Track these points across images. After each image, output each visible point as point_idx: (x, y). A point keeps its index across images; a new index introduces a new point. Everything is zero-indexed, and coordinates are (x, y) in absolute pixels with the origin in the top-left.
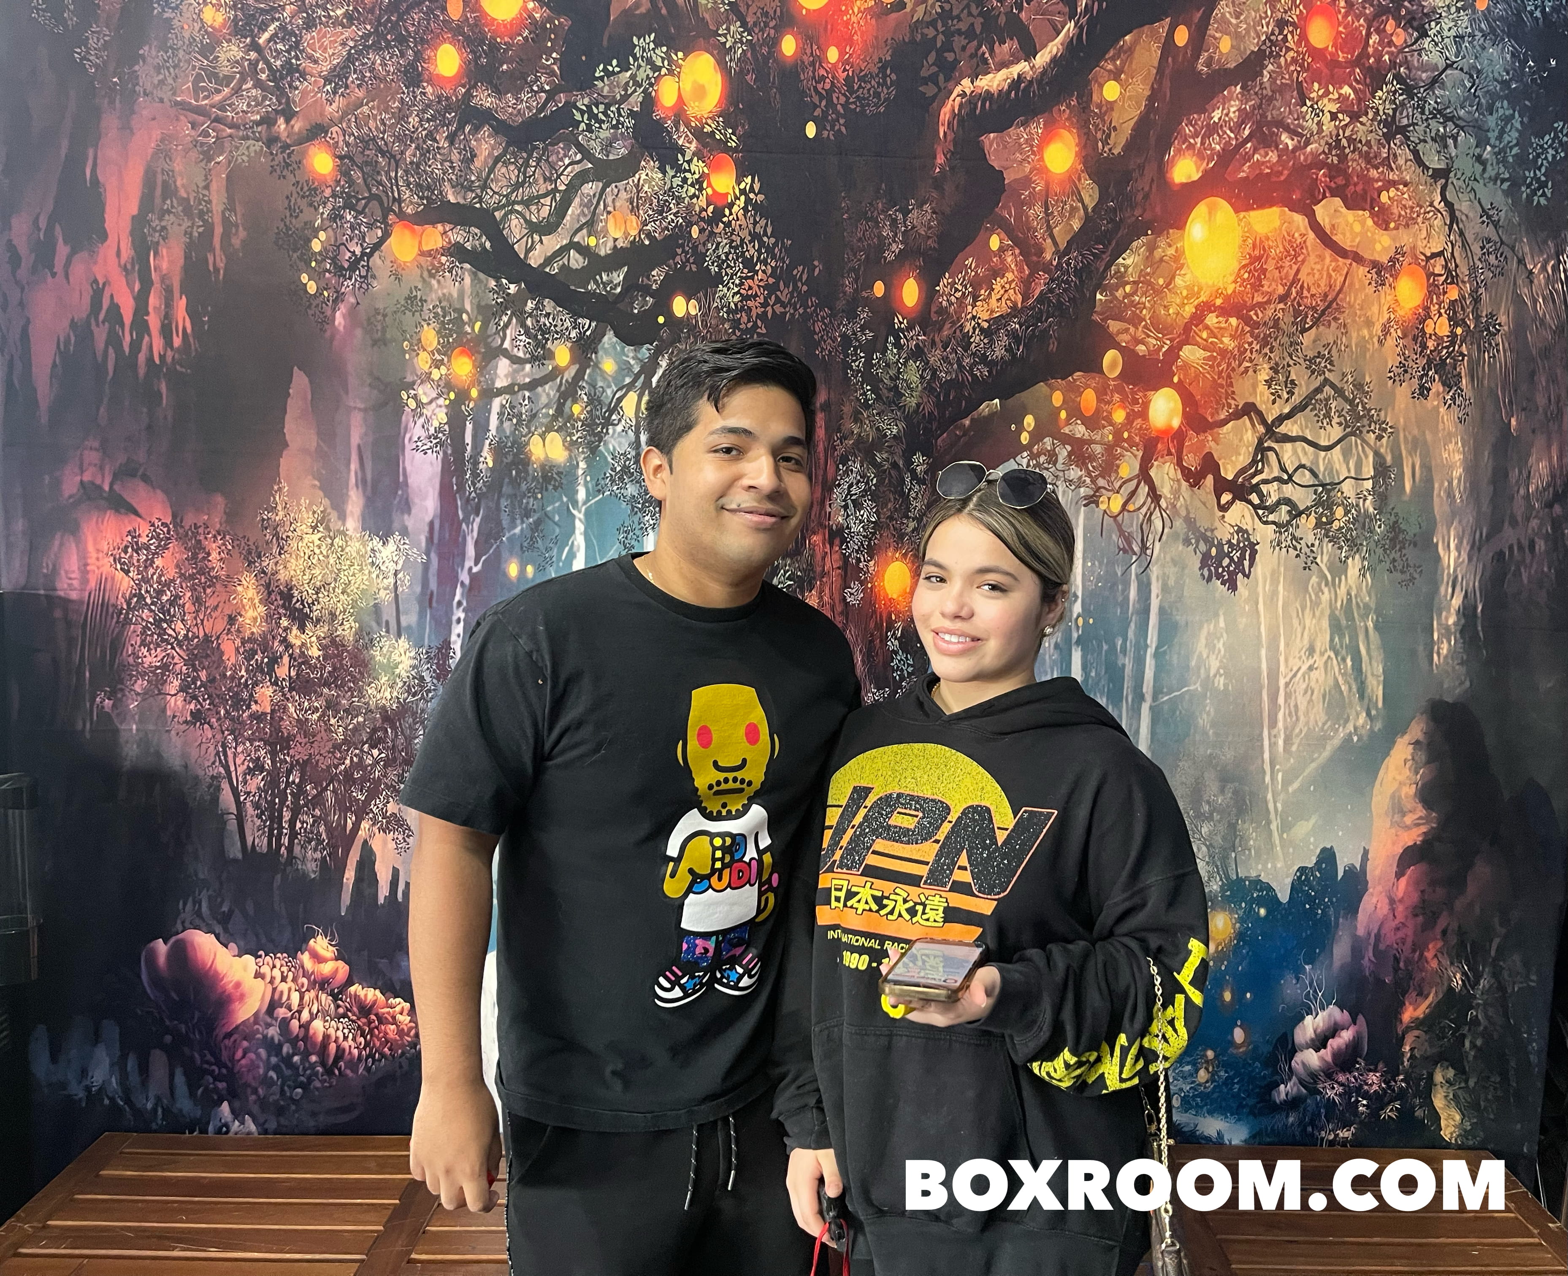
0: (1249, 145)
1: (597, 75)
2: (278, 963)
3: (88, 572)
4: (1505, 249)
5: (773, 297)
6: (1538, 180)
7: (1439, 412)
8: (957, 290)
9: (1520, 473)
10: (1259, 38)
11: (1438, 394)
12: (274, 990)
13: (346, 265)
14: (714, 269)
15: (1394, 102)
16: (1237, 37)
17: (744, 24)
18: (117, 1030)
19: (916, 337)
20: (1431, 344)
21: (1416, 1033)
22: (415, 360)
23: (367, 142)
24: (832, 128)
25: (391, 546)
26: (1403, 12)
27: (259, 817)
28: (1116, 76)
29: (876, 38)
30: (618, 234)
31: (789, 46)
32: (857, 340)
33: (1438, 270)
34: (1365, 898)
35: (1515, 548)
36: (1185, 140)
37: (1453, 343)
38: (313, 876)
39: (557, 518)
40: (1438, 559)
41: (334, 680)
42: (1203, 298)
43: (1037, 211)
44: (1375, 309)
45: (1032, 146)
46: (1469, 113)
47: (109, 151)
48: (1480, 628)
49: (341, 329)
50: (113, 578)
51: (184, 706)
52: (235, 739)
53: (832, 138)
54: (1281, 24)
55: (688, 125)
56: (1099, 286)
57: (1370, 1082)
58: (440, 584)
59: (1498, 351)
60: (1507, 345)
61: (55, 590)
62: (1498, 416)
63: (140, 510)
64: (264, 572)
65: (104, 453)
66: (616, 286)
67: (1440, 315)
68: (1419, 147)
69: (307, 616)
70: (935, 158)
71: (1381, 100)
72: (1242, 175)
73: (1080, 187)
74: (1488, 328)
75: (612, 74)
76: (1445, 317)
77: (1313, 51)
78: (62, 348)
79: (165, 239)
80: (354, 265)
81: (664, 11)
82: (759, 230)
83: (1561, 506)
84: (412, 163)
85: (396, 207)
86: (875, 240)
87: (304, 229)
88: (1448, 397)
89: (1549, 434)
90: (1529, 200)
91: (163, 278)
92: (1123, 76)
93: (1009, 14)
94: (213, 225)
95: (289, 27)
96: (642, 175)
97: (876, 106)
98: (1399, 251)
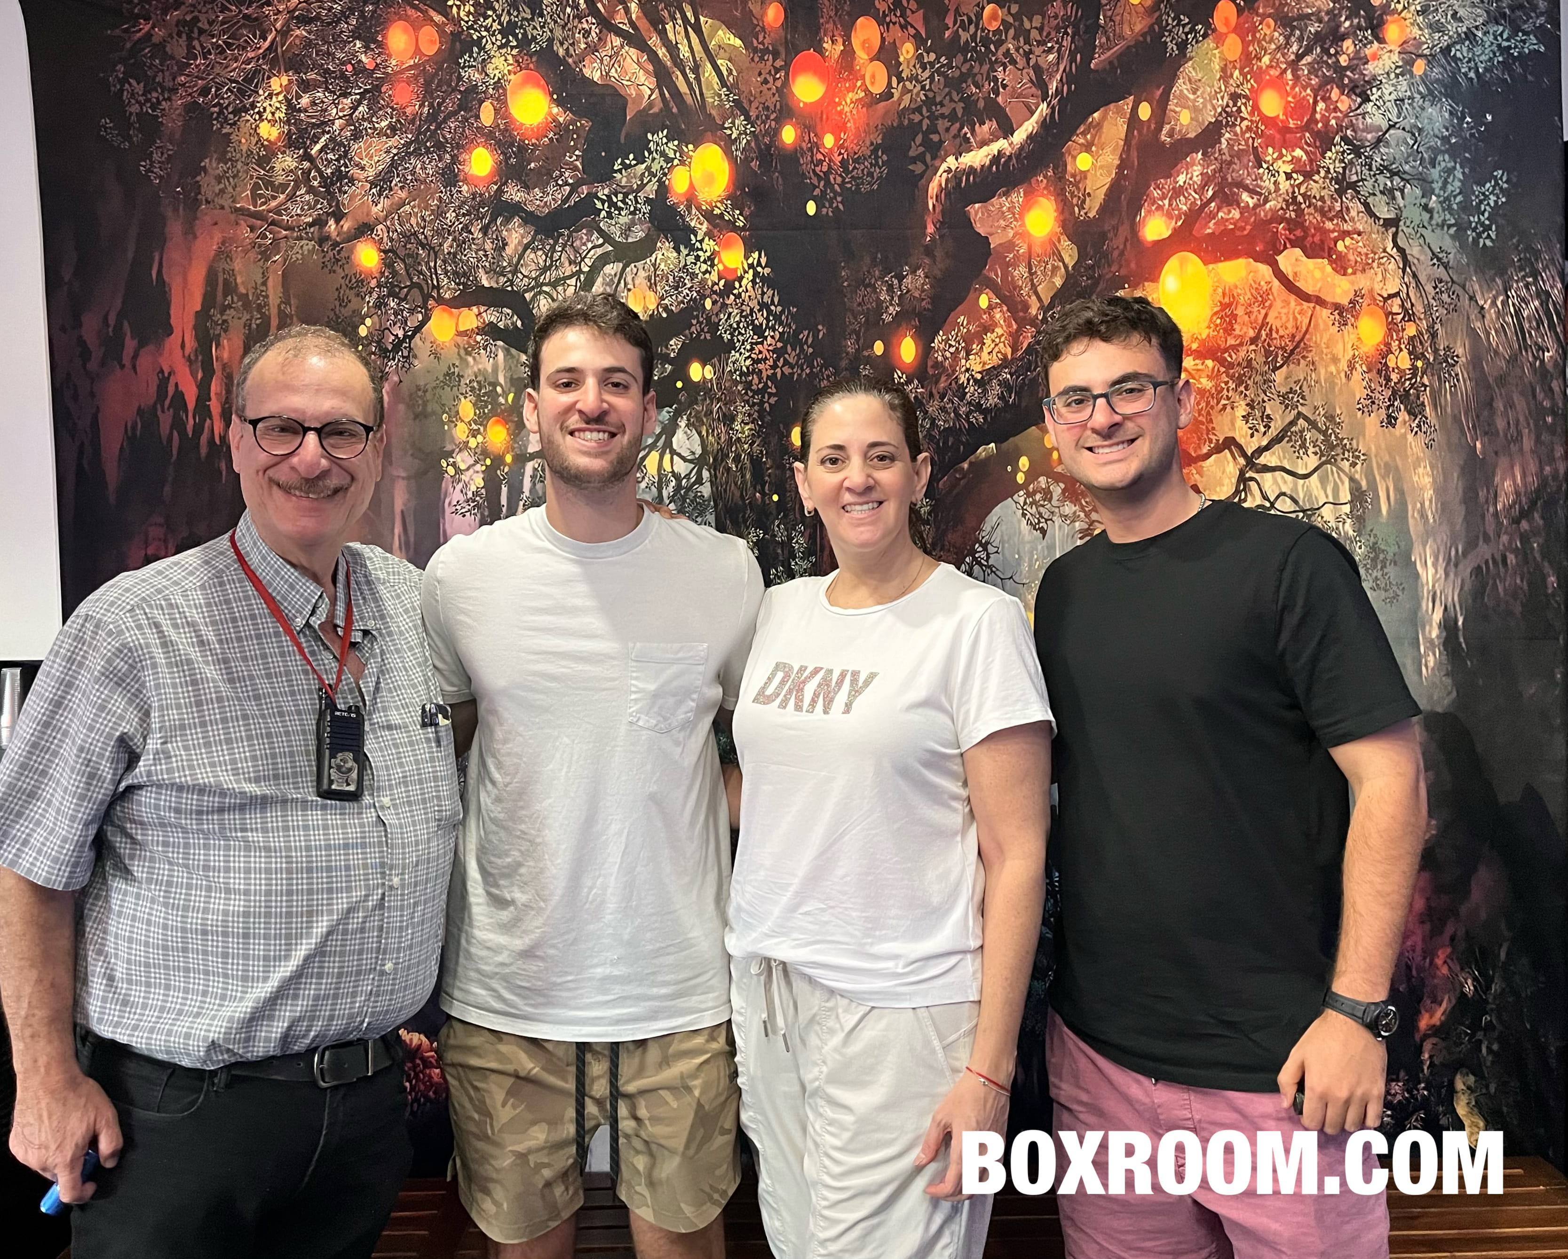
0: (1213, 204)
1: (616, 168)
4: (1456, 287)
5: (782, 360)
6: (1483, 224)
7: (1406, 439)
8: (950, 346)
9: (1487, 492)
10: (1215, 110)
11: (1405, 422)
13: (390, 347)
14: (727, 337)
15: (1342, 161)
16: (1195, 110)
17: (747, 118)
20: (1394, 377)
21: (1434, 1040)
22: (453, 431)
23: (409, 237)
24: (831, 206)
26: (1346, 81)
28: (1087, 148)
29: (868, 125)
31: (789, 135)
33: (1396, 309)
35: (1491, 562)
36: (1154, 202)
37: (1414, 375)
40: (1417, 576)
43: (1021, 271)
44: (1340, 346)
45: (1014, 214)
46: (1413, 167)
47: (173, 254)
48: (1462, 640)
53: (830, 214)
54: (1235, 97)
55: (698, 208)
57: (1393, 1091)
59: (1458, 380)
60: (1466, 375)
62: (1463, 440)
65: (167, 527)
67: (1401, 350)
68: (1369, 200)
70: (925, 228)
71: (1331, 160)
72: (1209, 231)
73: (1060, 248)
74: (1447, 360)
75: (630, 166)
76: (1405, 351)
77: (1265, 119)
78: (130, 434)
79: (226, 331)
80: (397, 347)
81: (675, 110)
82: (765, 300)
83: (1528, 521)
84: (449, 253)
85: (435, 294)
86: (874, 304)
87: (351, 317)
88: (1414, 425)
89: (1510, 455)
90: (1476, 241)
91: (224, 366)
92: (1094, 148)
93: (987, 99)
94: (270, 317)
95: (339, 139)
96: (658, 254)
97: (870, 184)
98: (1358, 294)
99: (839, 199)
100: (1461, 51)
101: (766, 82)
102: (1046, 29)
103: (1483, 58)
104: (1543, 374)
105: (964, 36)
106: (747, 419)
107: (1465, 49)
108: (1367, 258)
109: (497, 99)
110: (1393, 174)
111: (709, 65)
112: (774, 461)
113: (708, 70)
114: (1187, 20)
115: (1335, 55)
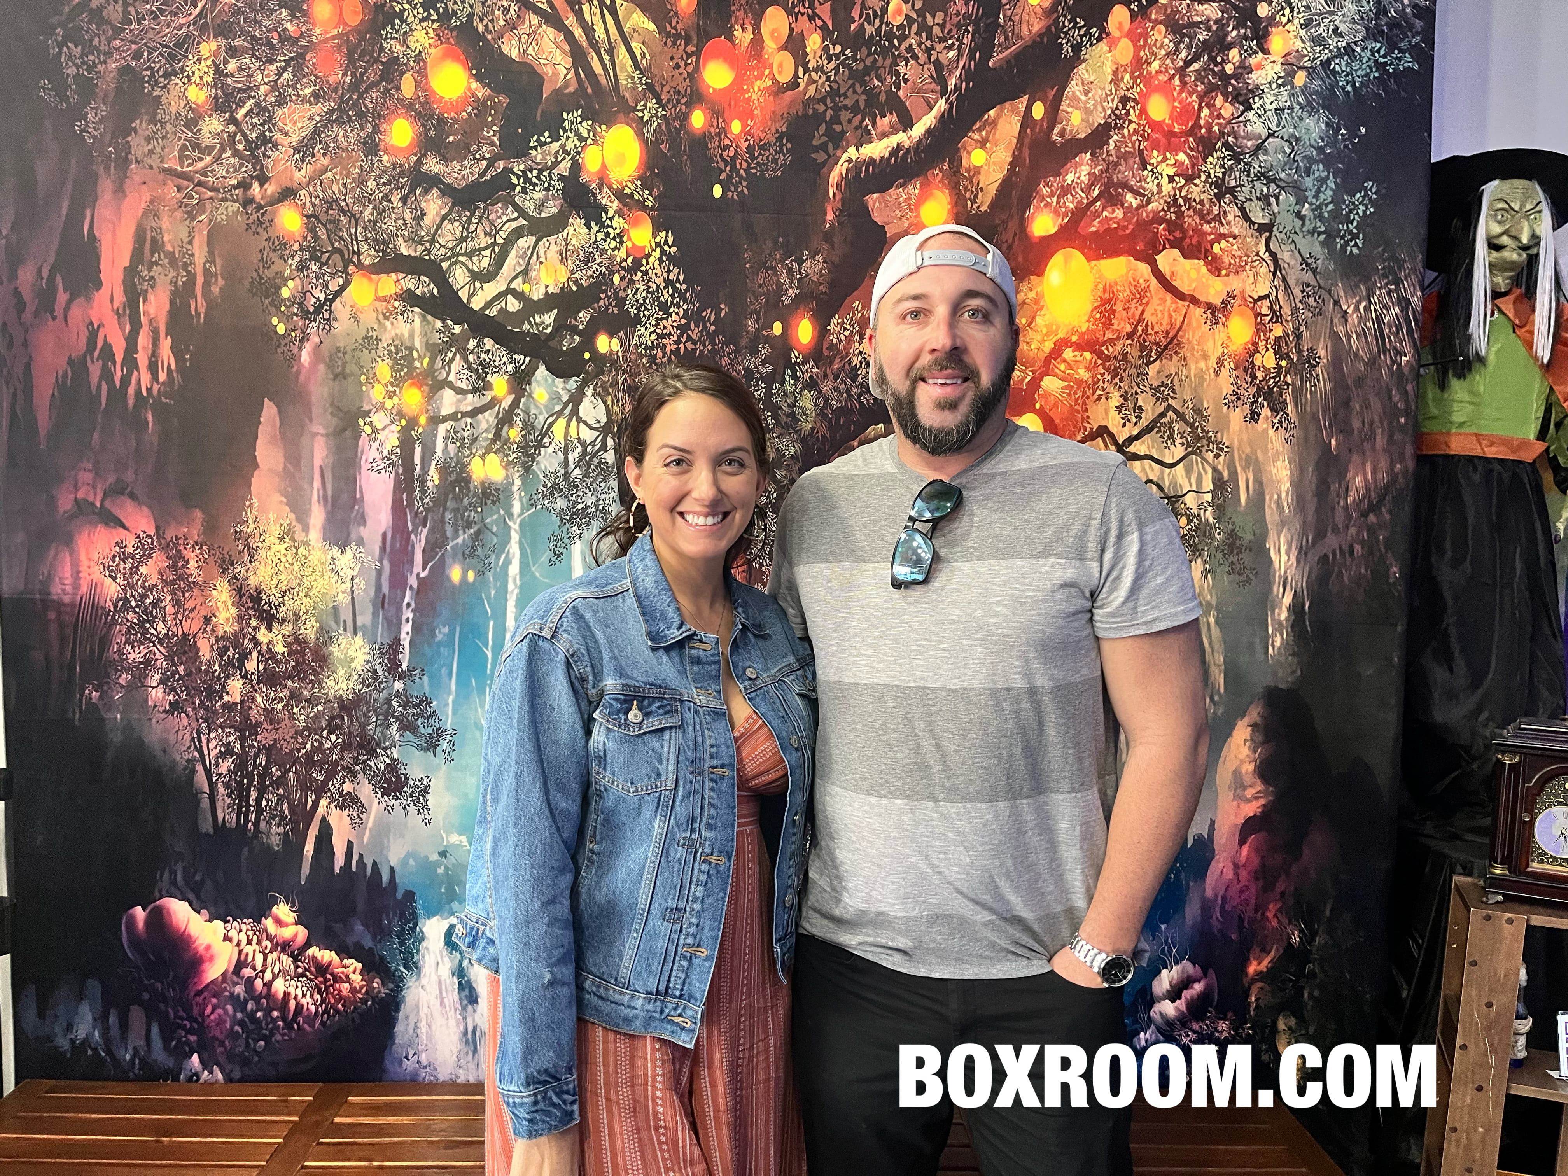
0: (1098, 204)
1: (531, 144)
2: (244, 927)
3: (80, 578)
4: (1322, 292)
5: (685, 336)
6: (1351, 232)
7: (1267, 434)
9: (1340, 486)
10: (1105, 111)
11: (1267, 418)
12: (240, 952)
13: (311, 309)
14: (633, 311)
15: (1222, 166)
16: (1087, 111)
17: (659, 101)
18: (100, 989)
19: (810, 370)
20: (1260, 375)
21: (1262, 984)
22: (371, 392)
23: (331, 204)
25: (349, 554)
26: (1230, 89)
27: (229, 796)
28: (982, 144)
29: (774, 112)
30: (550, 281)
31: (698, 119)
32: (758, 372)
33: (1265, 310)
34: (1213, 864)
35: (1337, 552)
36: (1043, 199)
37: (1279, 374)
38: (277, 849)
39: (495, 529)
40: (1271, 561)
41: (297, 674)
42: (1061, 335)
44: (1210, 344)
45: (909, 205)
46: (1289, 175)
47: (104, 211)
48: (1308, 623)
49: (307, 365)
50: (102, 584)
51: (164, 697)
52: (209, 727)
53: (735, 197)
54: (1124, 100)
55: (610, 187)
57: (1220, 1029)
58: (391, 587)
59: (1318, 381)
60: (1326, 376)
61: (50, 594)
62: (1319, 437)
63: (127, 524)
64: (236, 578)
65: (96, 474)
66: (547, 326)
67: (1267, 350)
68: (1246, 205)
69: (274, 617)
70: (825, 215)
71: (1213, 166)
72: (1093, 229)
74: (1309, 360)
75: (545, 143)
76: (1271, 351)
77: (1152, 123)
78: (60, 381)
79: (153, 287)
80: (318, 310)
81: (589, 91)
82: (673, 277)
83: (1376, 515)
84: (369, 221)
85: (355, 259)
86: (774, 286)
87: (274, 278)
88: (1275, 421)
89: (1364, 453)
90: (1344, 248)
91: (151, 322)
92: (988, 145)
93: (889, 92)
94: (195, 275)
95: (263, 104)
96: (570, 230)
97: (774, 170)
98: (1230, 295)
99: (745, 184)
100: (1340, 65)
101: (678, 66)
102: (948, 26)
103: (1360, 73)
104: (1399, 376)
105: (869, 30)
107: (1343, 63)
108: (1241, 260)
109: (418, 72)
110: (1270, 180)
111: (623, 49)
113: (622, 53)
114: (1083, 23)
115: (1221, 63)
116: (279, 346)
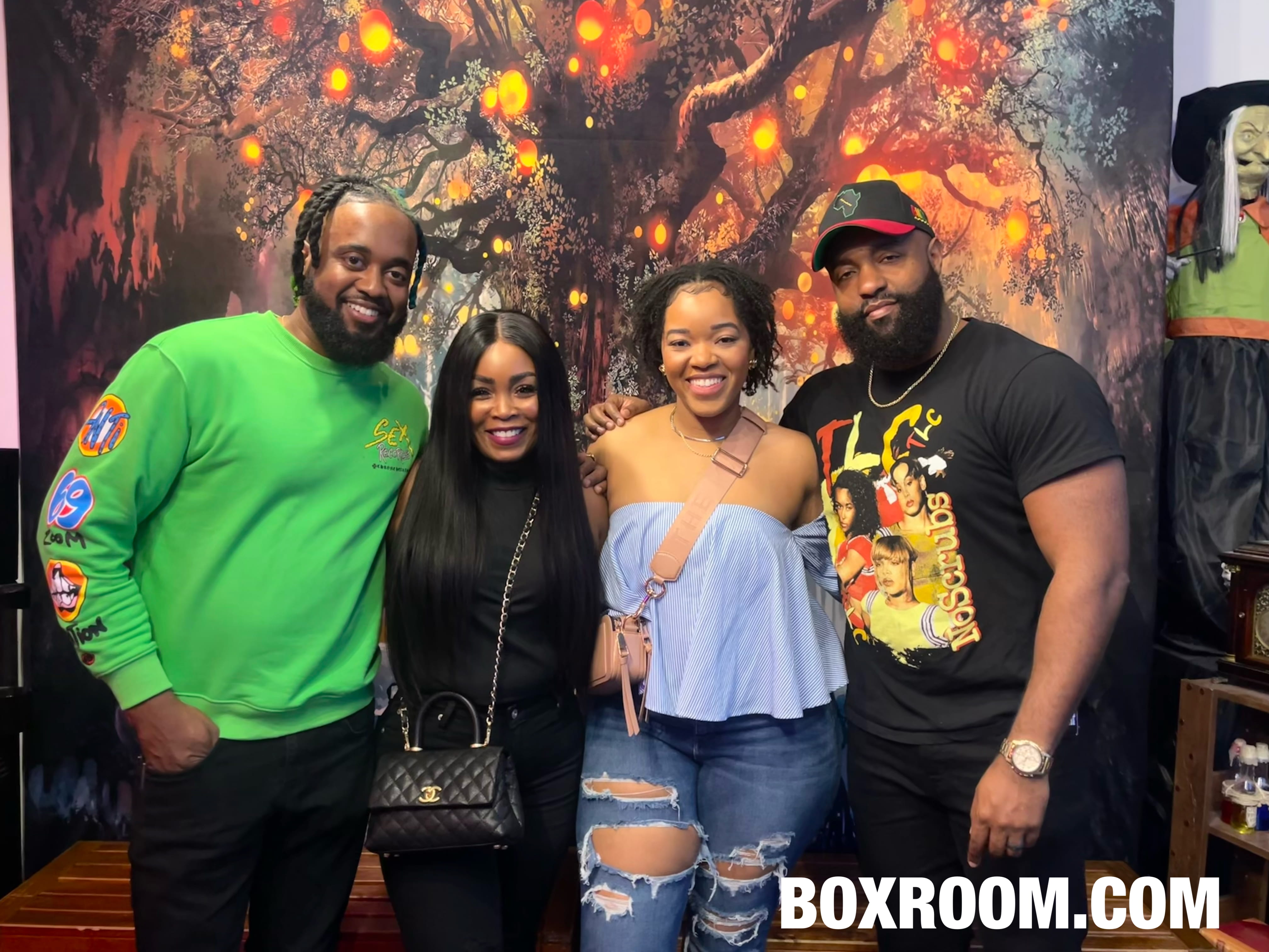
0: (898, 128)
1: (441, 87)
4: (1083, 198)
5: (564, 239)
6: (1107, 149)
7: (1040, 315)
9: (1101, 357)
10: (903, 53)
11: (1039, 301)
13: (267, 220)
14: (522, 219)
15: (1000, 96)
16: (888, 55)
17: (543, 51)
18: (97, 765)
20: (1033, 266)
23: (283, 136)
26: (1006, 34)
28: (803, 82)
29: (635, 59)
30: (456, 196)
31: (574, 65)
32: (623, 267)
33: (1037, 213)
36: (853, 125)
37: (1048, 265)
43: (749, 176)
44: (992, 241)
46: (1054, 103)
47: (105, 143)
49: (263, 264)
53: (604, 127)
54: (919, 44)
55: (504, 120)
56: (794, 228)
59: (1082, 270)
60: (1088, 266)
62: (1084, 316)
65: (99, 352)
66: (454, 232)
67: (1039, 245)
68: (1020, 128)
70: (676, 139)
71: (991, 96)
72: (894, 149)
73: (779, 159)
74: (1074, 254)
75: (452, 86)
76: (1042, 246)
77: (941, 62)
78: (70, 279)
79: (144, 204)
80: (273, 220)
81: (487, 44)
82: (554, 192)
83: (1131, 380)
84: (313, 150)
85: (302, 180)
86: (635, 198)
87: (239, 196)
88: (1047, 303)
89: (1120, 329)
90: (1101, 162)
91: (142, 231)
92: (808, 82)
93: (728, 42)
94: (176, 194)
95: (231, 59)
96: (472, 155)
97: (635, 105)
98: (1008, 201)
99: (611, 116)
100: (1096, 13)
101: (557, 23)
103: (1113, 19)
104: (1148, 266)
106: (536, 283)
107: (1099, 12)
108: (1016, 173)
109: (353, 31)
110: (1039, 107)
111: (514, 10)
112: (556, 316)
113: (513, 14)
115: (998, 13)
116: (242, 250)
